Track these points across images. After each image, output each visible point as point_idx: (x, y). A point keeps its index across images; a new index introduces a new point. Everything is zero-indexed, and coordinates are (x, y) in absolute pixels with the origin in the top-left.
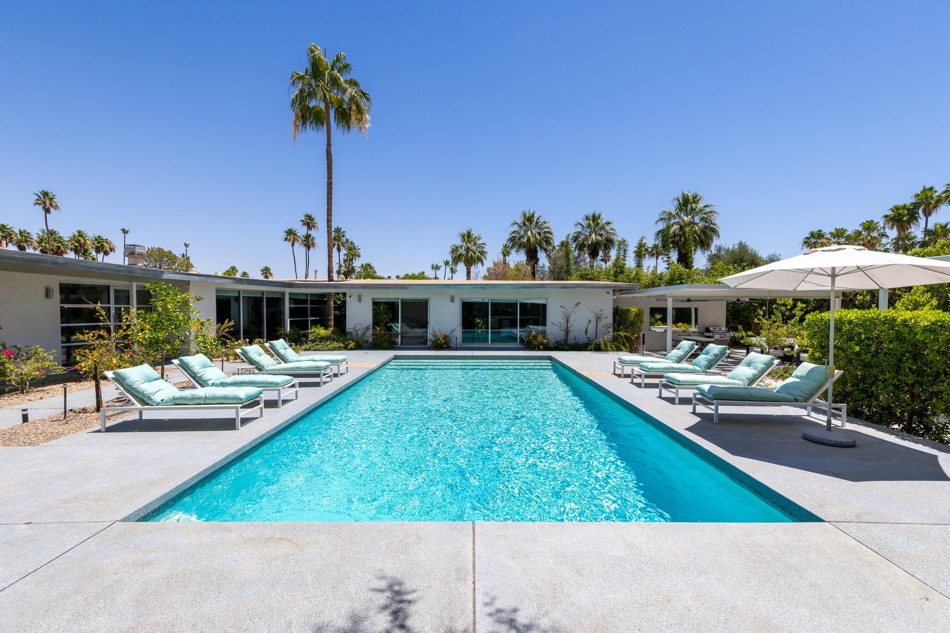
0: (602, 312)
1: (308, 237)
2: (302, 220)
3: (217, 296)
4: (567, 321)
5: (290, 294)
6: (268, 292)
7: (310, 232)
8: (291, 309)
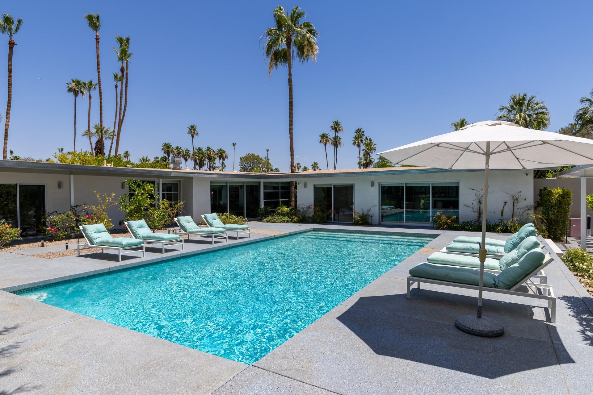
0: (520, 194)
1: (336, 138)
2: (331, 126)
3: (211, 186)
4: (480, 203)
5: (264, 183)
6: (247, 182)
7: (337, 134)
8: (265, 193)
